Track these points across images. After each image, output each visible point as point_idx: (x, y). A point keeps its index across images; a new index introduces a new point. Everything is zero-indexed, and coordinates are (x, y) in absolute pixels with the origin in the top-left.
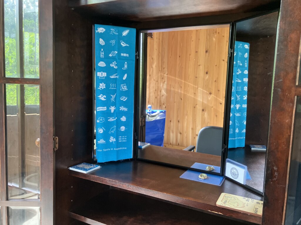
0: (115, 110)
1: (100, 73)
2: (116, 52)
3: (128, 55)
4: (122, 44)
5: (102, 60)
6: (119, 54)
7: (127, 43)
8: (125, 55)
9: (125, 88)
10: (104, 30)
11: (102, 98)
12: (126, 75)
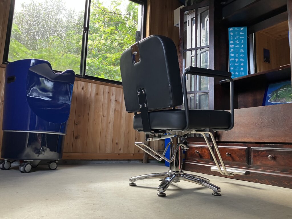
0: (238, 61)
1: (231, 45)
2: (238, 37)
3: (243, 37)
4: (240, 33)
5: (232, 40)
6: (239, 37)
7: (243, 33)
8: (242, 37)
9: (242, 51)
10: (232, 29)
11: (232, 55)
12: (243, 46)
